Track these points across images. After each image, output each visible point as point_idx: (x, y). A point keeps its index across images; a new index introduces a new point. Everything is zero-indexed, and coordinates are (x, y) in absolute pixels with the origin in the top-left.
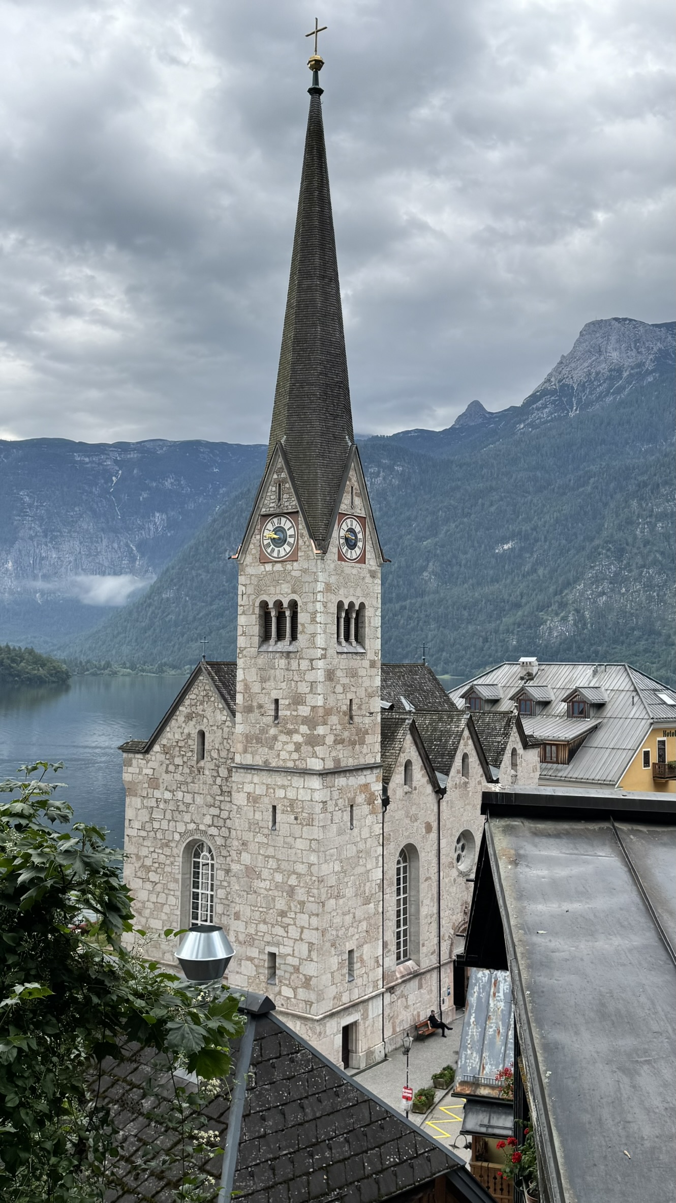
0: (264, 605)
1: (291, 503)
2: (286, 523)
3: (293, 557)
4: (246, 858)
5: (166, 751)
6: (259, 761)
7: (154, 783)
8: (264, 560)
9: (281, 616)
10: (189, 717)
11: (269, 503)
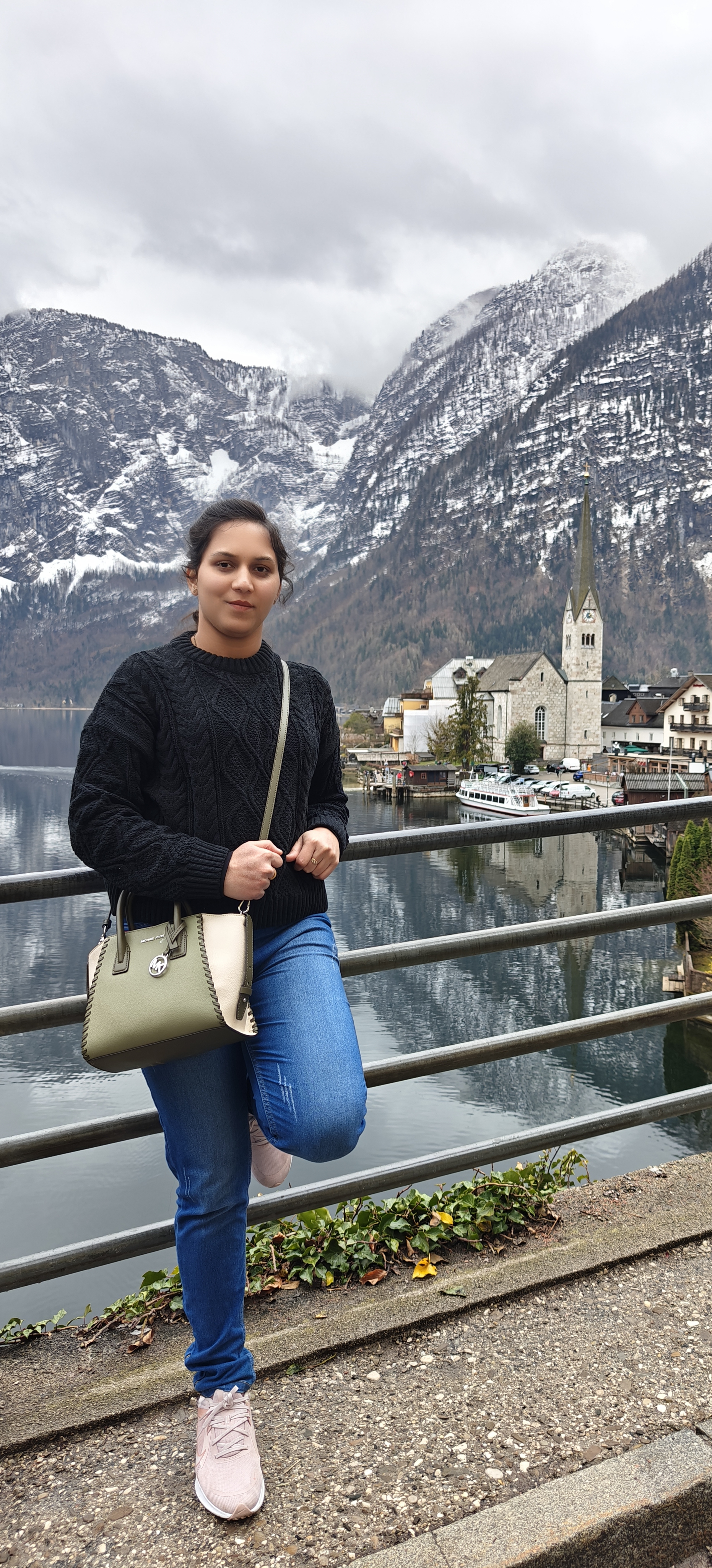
0: (583, 635)
1: (593, 606)
2: (592, 612)
3: (594, 622)
4: (577, 706)
5: (528, 679)
6: (582, 679)
7: (524, 690)
8: (584, 621)
9: (588, 638)
10: (538, 668)
11: (586, 605)
